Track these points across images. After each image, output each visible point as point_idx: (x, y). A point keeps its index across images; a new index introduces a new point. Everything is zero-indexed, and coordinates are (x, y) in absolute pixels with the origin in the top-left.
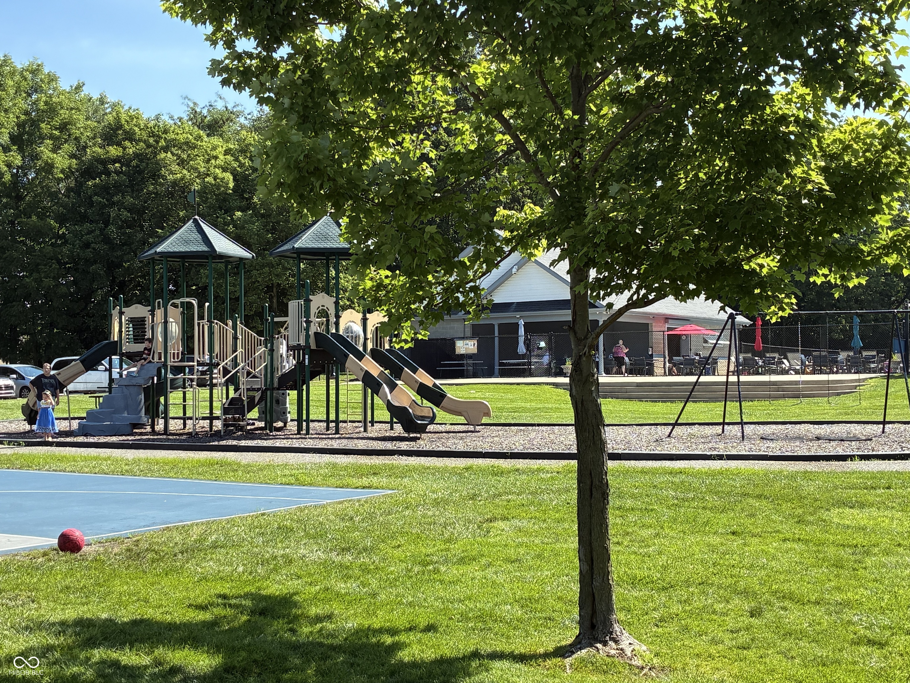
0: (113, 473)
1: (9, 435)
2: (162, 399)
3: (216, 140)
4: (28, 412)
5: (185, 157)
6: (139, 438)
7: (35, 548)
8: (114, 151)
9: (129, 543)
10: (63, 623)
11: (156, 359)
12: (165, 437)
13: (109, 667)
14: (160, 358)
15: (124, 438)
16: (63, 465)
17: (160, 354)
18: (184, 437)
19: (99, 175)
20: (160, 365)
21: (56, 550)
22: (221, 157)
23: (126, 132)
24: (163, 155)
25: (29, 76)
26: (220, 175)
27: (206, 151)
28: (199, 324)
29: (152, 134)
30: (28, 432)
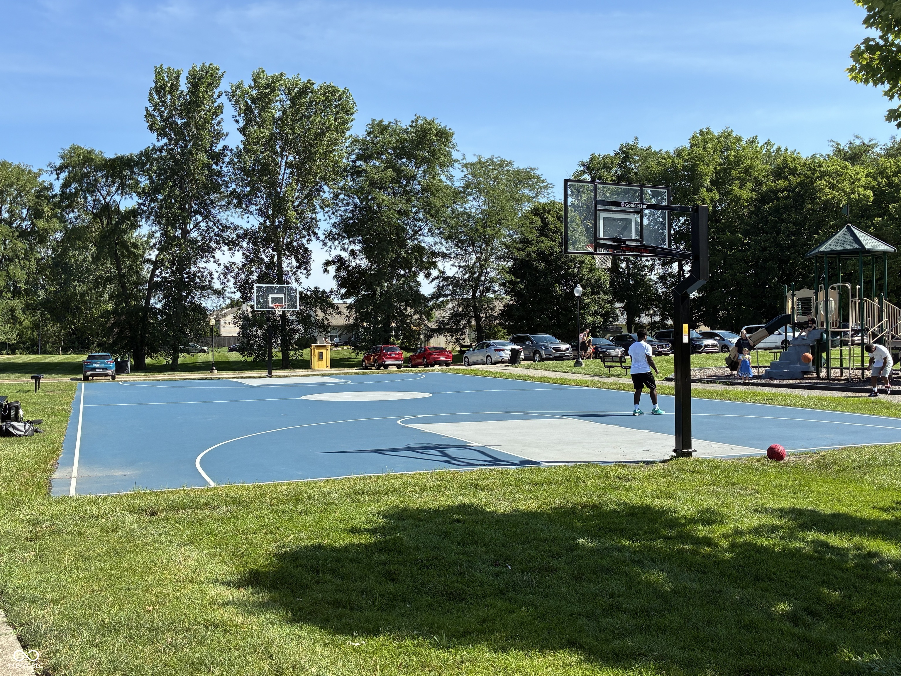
0: (795, 405)
1: (718, 377)
2: (824, 355)
3: (858, 168)
4: (730, 362)
5: (835, 182)
6: (809, 381)
7: (751, 455)
8: (782, 183)
9: (817, 457)
10: (781, 510)
11: (820, 327)
12: (828, 381)
13: (821, 546)
14: (823, 326)
15: (798, 381)
16: (759, 399)
17: (822, 323)
18: (843, 382)
19: (772, 201)
20: (822, 331)
21: (765, 457)
22: (863, 179)
23: (790, 169)
24: (819, 182)
25: (723, 140)
26: (862, 193)
27: (851, 176)
28: (852, 301)
29: (810, 169)
30: (730, 375)
